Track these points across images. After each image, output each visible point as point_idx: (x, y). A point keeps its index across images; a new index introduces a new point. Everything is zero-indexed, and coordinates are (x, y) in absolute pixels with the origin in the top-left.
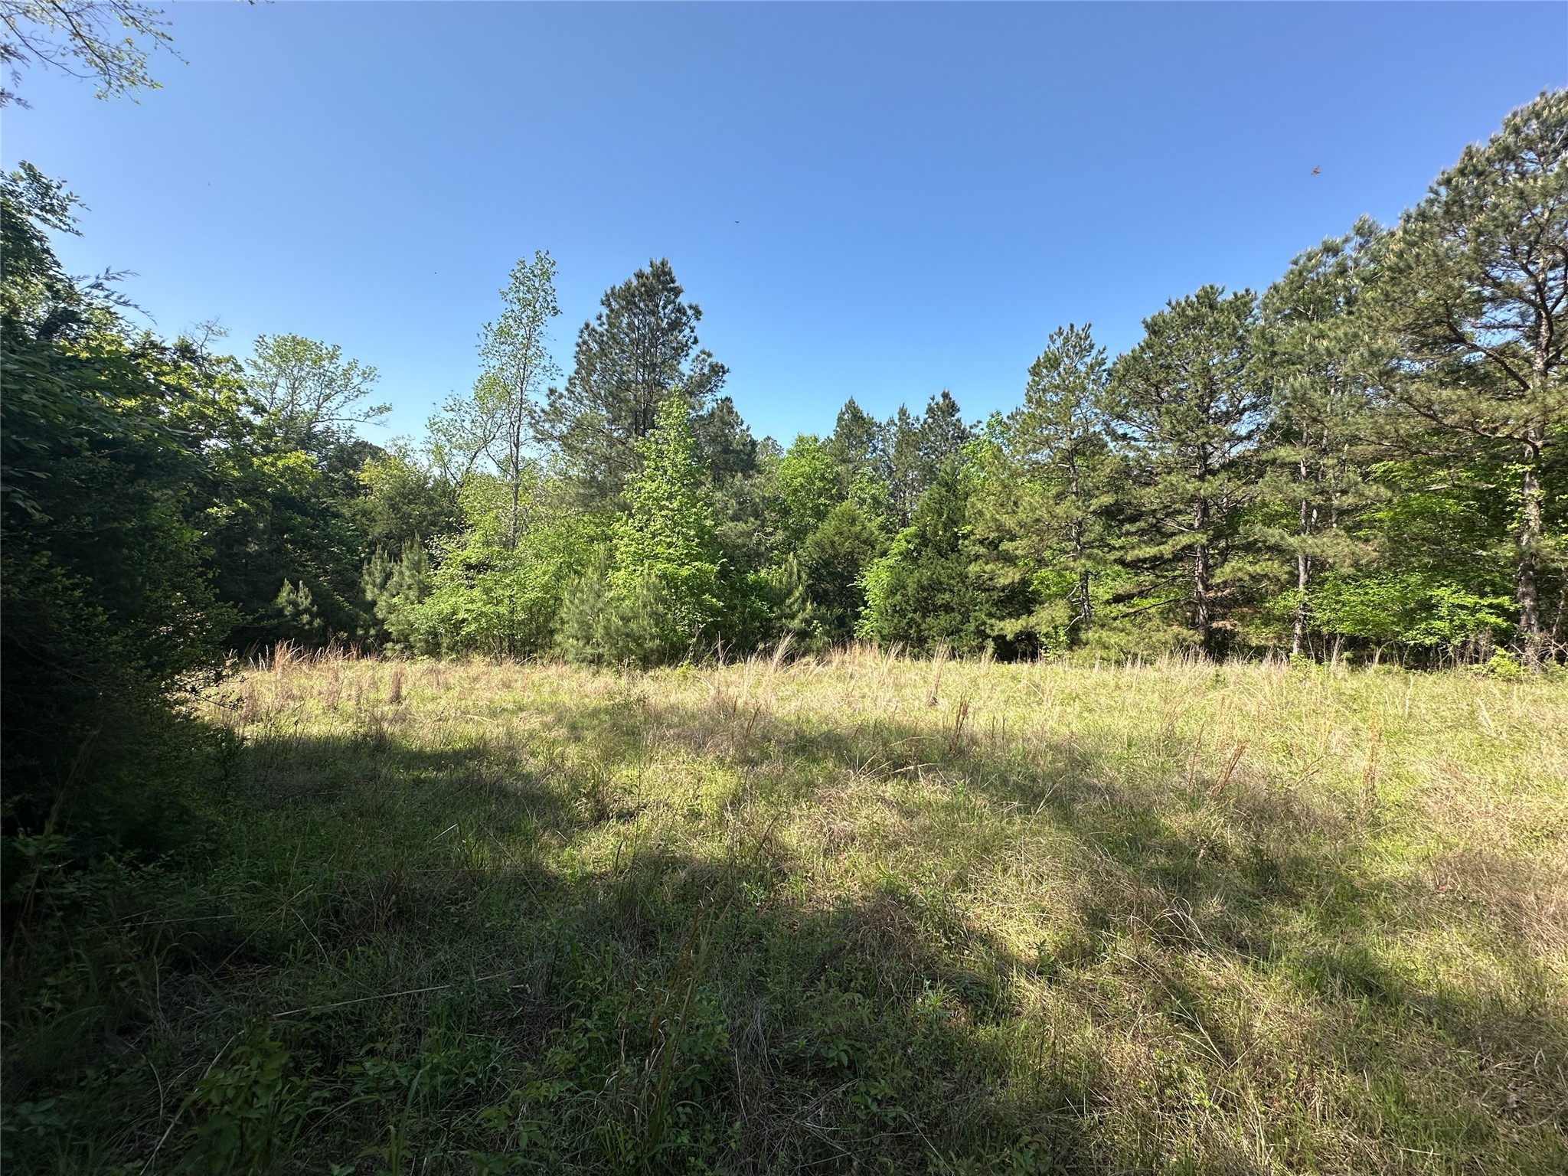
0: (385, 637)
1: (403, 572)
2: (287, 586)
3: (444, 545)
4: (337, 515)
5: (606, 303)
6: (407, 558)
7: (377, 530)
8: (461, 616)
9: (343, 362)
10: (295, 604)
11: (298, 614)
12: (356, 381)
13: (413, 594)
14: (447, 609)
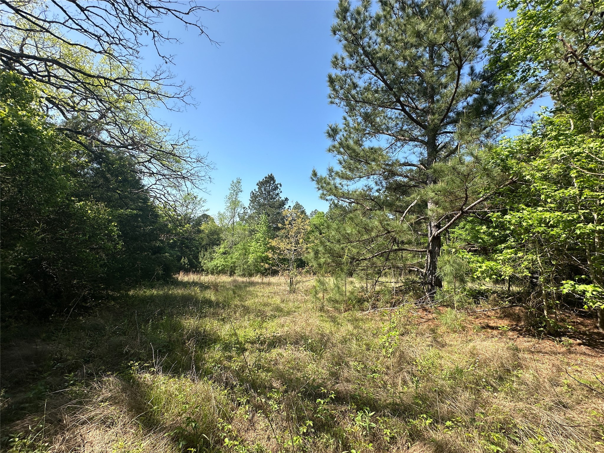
0: (203, 270)
1: (207, 254)
2: (183, 258)
3: (216, 248)
4: (195, 240)
5: (258, 185)
6: (209, 251)
7: (204, 243)
8: (218, 265)
9: (198, 199)
10: (184, 262)
11: (185, 264)
12: (202, 203)
13: (209, 260)
14: (215, 263)
